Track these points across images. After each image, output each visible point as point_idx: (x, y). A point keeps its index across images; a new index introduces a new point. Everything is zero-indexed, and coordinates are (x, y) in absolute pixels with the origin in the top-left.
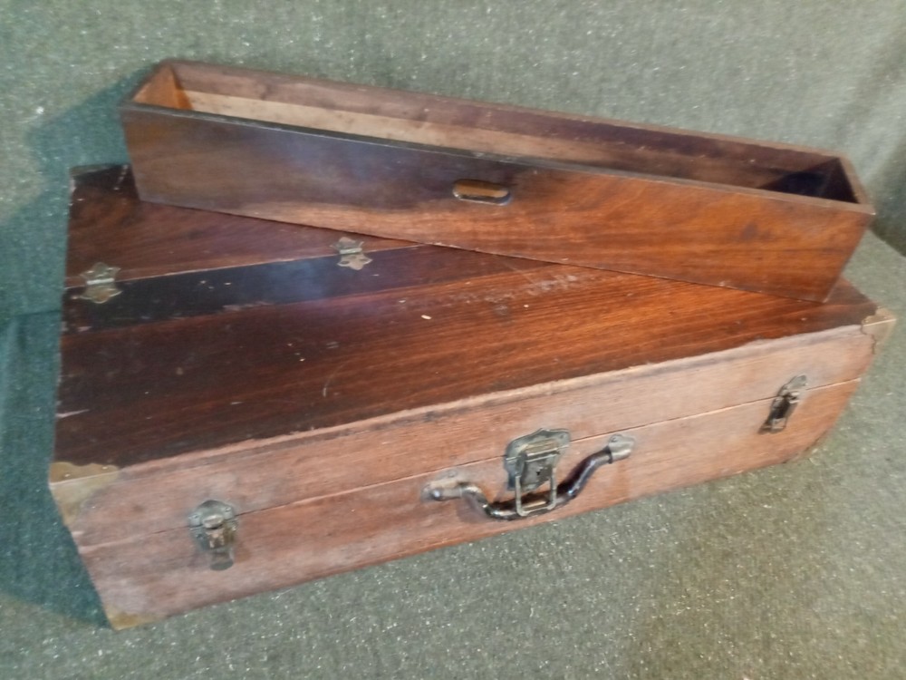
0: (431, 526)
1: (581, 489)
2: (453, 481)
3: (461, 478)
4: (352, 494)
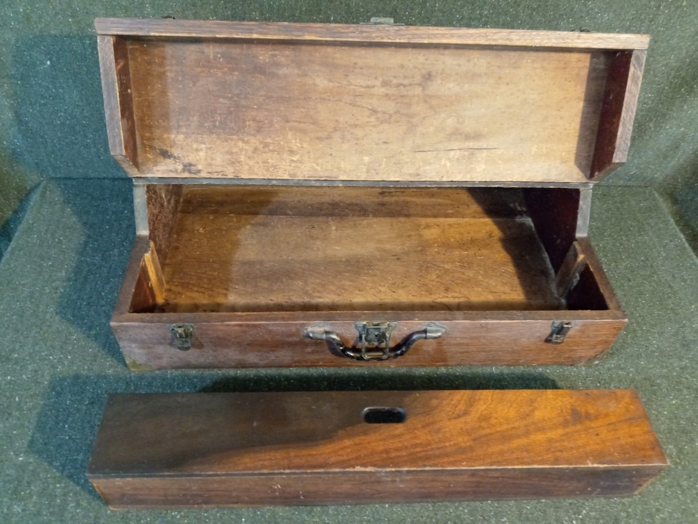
1: (406, 351)
2: (322, 329)
3: (327, 329)
4: (260, 324)
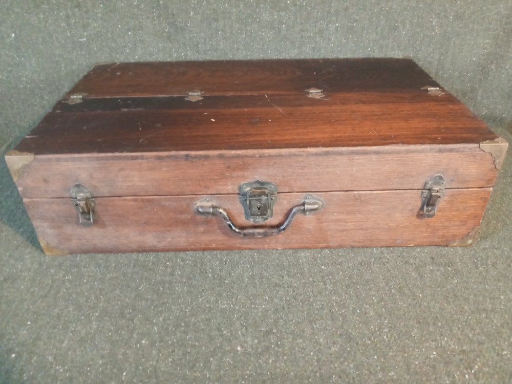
0: (204, 233)
2: (210, 204)
3: (215, 203)
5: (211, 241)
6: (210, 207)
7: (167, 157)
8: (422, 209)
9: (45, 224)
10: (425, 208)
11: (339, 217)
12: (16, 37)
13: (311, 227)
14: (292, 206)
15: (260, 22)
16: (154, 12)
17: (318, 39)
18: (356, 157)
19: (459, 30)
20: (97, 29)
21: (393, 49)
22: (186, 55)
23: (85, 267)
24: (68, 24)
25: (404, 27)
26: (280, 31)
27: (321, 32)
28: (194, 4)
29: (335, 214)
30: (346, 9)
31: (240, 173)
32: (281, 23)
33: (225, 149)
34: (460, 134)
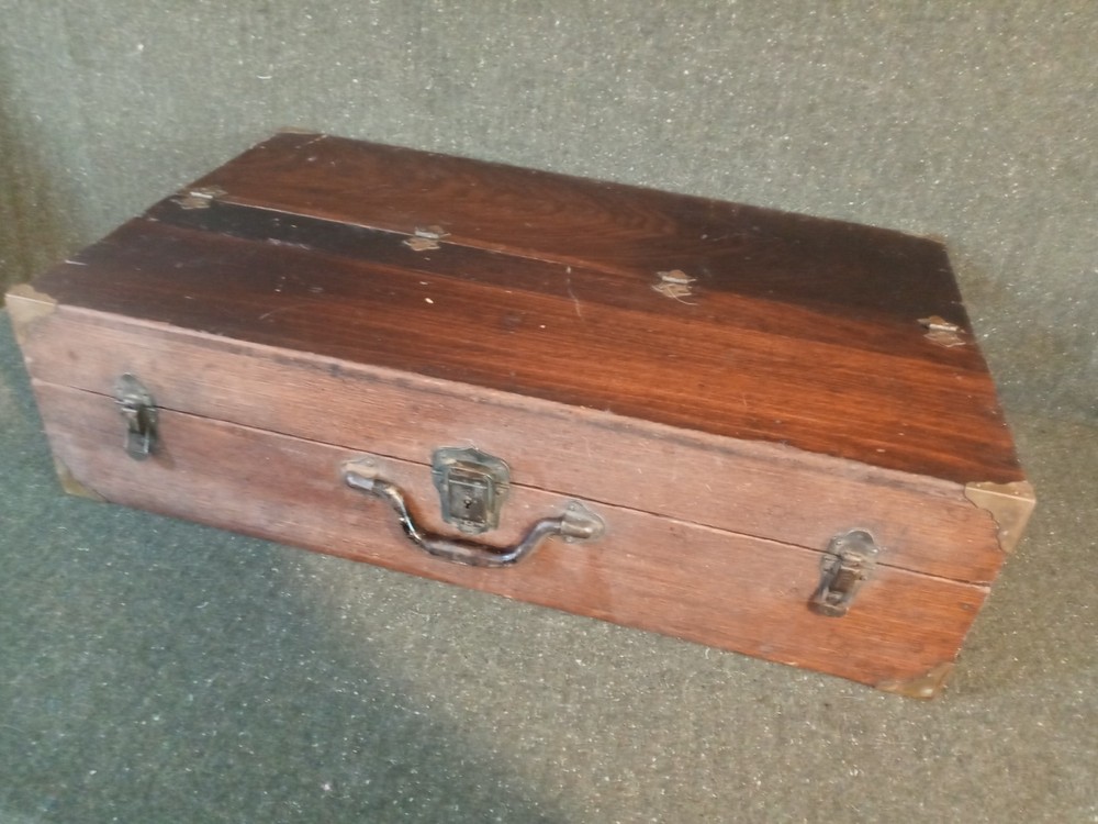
0: (357, 526)
5: (370, 546)
6: (369, 479)
7: (297, 361)
8: (819, 592)
9: (67, 436)
10: (826, 593)
11: (636, 564)
12: (145, 53)
13: (575, 569)
14: (539, 517)
15: (619, 103)
16: (408, 47)
17: (738, 161)
18: (680, 449)
19: (1068, 199)
20: (296, 62)
21: (905, 214)
22: (460, 144)
23: (121, 536)
24: (243, 43)
25: (938, 170)
26: (659, 131)
27: (748, 147)
28: (489, 44)
29: (629, 555)
30: (811, 108)
31: (437, 426)
32: (664, 113)
33: (415, 370)
34: (937, 450)
